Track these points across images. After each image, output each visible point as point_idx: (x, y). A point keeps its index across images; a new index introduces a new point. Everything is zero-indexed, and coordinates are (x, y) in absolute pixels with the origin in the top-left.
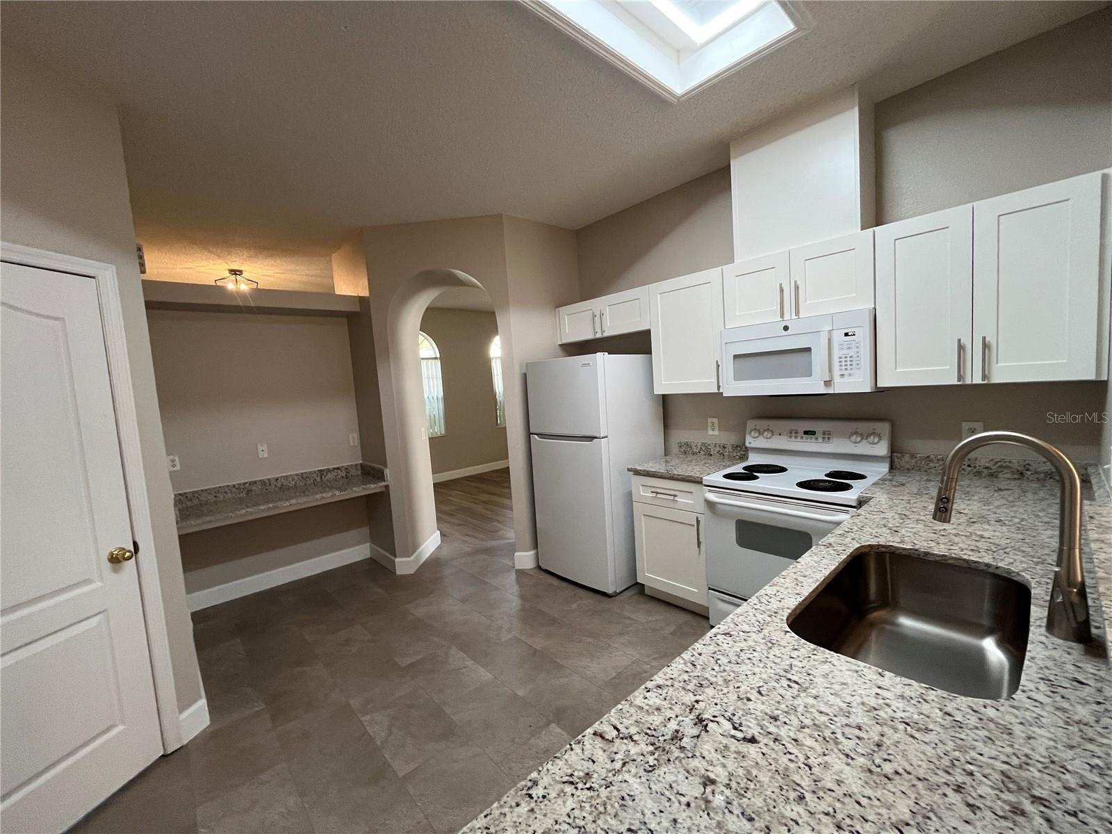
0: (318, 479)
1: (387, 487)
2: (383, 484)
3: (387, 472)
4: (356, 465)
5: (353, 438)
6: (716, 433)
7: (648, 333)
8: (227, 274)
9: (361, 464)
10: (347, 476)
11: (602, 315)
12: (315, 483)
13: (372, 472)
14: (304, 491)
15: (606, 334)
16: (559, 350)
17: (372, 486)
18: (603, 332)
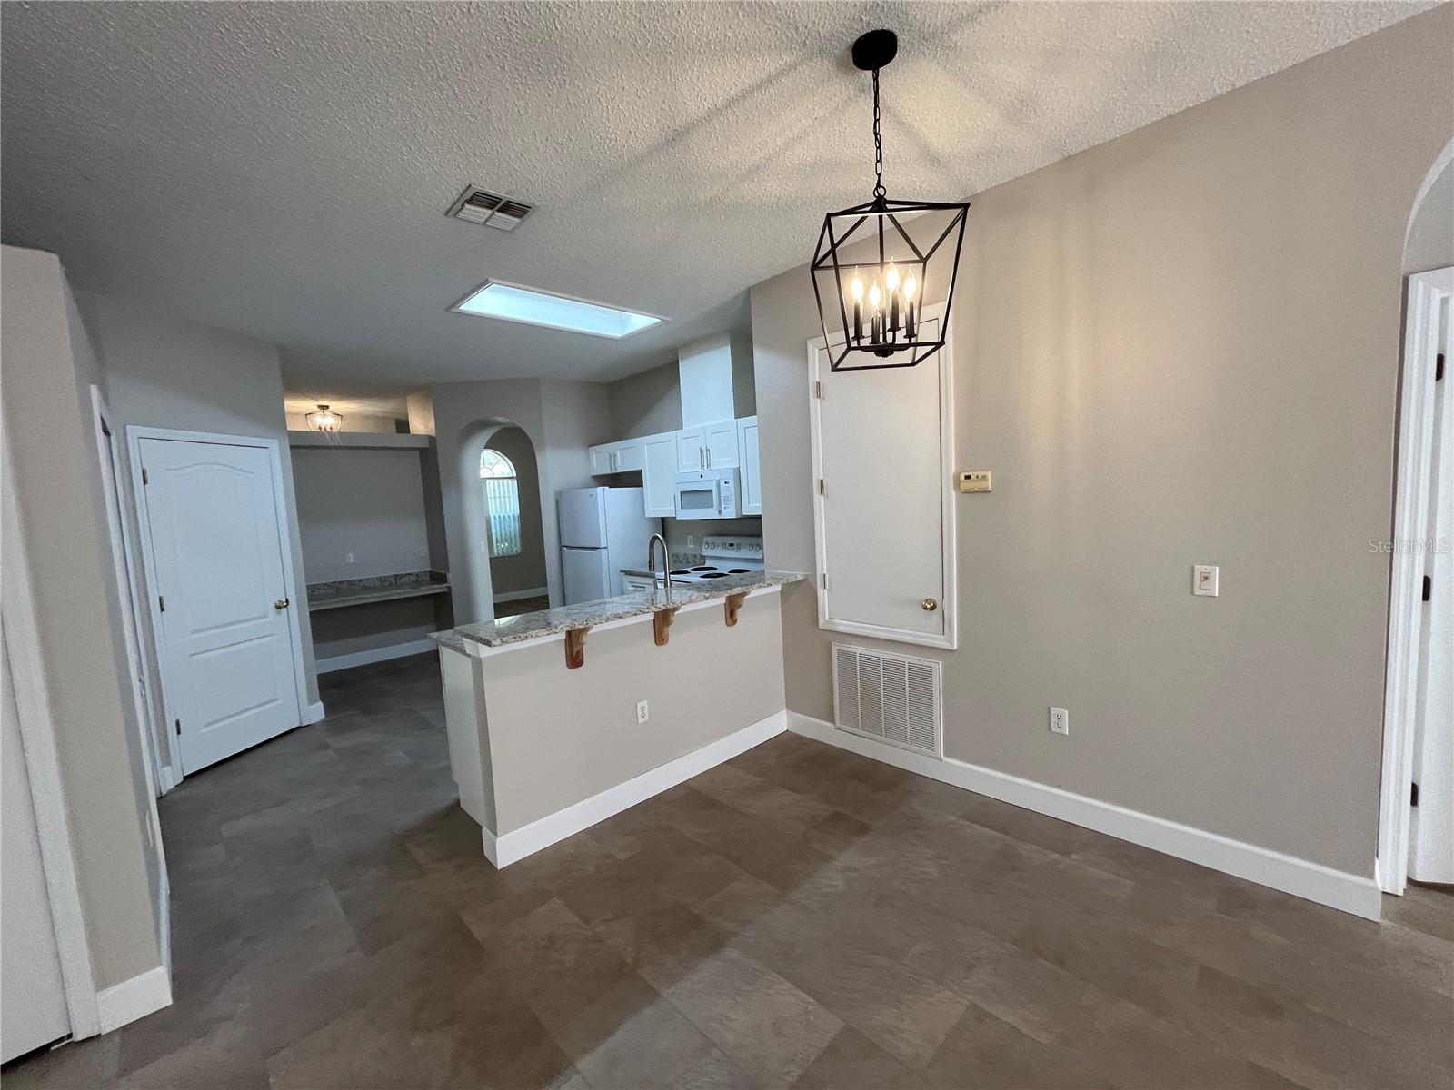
0: (394, 582)
1: (449, 588)
2: (445, 585)
3: (450, 576)
4: (425, 572)
5: (424, 550)
6: (692, 546)
7: (640, 472)
8: (316, 408)
9: (430, 572)
10: (417, 580)
11: (615, 456)
12: (391, 585)
13: (438, 577)
14: (382, 589)
15: (618, 471)
16: (591, 481)
17: (437, 586)
18: (616, 469)
